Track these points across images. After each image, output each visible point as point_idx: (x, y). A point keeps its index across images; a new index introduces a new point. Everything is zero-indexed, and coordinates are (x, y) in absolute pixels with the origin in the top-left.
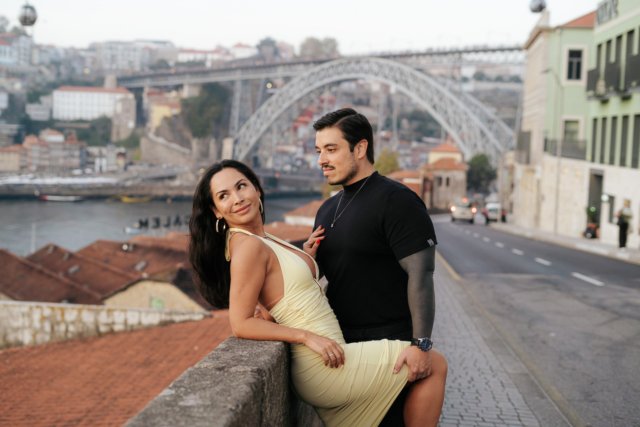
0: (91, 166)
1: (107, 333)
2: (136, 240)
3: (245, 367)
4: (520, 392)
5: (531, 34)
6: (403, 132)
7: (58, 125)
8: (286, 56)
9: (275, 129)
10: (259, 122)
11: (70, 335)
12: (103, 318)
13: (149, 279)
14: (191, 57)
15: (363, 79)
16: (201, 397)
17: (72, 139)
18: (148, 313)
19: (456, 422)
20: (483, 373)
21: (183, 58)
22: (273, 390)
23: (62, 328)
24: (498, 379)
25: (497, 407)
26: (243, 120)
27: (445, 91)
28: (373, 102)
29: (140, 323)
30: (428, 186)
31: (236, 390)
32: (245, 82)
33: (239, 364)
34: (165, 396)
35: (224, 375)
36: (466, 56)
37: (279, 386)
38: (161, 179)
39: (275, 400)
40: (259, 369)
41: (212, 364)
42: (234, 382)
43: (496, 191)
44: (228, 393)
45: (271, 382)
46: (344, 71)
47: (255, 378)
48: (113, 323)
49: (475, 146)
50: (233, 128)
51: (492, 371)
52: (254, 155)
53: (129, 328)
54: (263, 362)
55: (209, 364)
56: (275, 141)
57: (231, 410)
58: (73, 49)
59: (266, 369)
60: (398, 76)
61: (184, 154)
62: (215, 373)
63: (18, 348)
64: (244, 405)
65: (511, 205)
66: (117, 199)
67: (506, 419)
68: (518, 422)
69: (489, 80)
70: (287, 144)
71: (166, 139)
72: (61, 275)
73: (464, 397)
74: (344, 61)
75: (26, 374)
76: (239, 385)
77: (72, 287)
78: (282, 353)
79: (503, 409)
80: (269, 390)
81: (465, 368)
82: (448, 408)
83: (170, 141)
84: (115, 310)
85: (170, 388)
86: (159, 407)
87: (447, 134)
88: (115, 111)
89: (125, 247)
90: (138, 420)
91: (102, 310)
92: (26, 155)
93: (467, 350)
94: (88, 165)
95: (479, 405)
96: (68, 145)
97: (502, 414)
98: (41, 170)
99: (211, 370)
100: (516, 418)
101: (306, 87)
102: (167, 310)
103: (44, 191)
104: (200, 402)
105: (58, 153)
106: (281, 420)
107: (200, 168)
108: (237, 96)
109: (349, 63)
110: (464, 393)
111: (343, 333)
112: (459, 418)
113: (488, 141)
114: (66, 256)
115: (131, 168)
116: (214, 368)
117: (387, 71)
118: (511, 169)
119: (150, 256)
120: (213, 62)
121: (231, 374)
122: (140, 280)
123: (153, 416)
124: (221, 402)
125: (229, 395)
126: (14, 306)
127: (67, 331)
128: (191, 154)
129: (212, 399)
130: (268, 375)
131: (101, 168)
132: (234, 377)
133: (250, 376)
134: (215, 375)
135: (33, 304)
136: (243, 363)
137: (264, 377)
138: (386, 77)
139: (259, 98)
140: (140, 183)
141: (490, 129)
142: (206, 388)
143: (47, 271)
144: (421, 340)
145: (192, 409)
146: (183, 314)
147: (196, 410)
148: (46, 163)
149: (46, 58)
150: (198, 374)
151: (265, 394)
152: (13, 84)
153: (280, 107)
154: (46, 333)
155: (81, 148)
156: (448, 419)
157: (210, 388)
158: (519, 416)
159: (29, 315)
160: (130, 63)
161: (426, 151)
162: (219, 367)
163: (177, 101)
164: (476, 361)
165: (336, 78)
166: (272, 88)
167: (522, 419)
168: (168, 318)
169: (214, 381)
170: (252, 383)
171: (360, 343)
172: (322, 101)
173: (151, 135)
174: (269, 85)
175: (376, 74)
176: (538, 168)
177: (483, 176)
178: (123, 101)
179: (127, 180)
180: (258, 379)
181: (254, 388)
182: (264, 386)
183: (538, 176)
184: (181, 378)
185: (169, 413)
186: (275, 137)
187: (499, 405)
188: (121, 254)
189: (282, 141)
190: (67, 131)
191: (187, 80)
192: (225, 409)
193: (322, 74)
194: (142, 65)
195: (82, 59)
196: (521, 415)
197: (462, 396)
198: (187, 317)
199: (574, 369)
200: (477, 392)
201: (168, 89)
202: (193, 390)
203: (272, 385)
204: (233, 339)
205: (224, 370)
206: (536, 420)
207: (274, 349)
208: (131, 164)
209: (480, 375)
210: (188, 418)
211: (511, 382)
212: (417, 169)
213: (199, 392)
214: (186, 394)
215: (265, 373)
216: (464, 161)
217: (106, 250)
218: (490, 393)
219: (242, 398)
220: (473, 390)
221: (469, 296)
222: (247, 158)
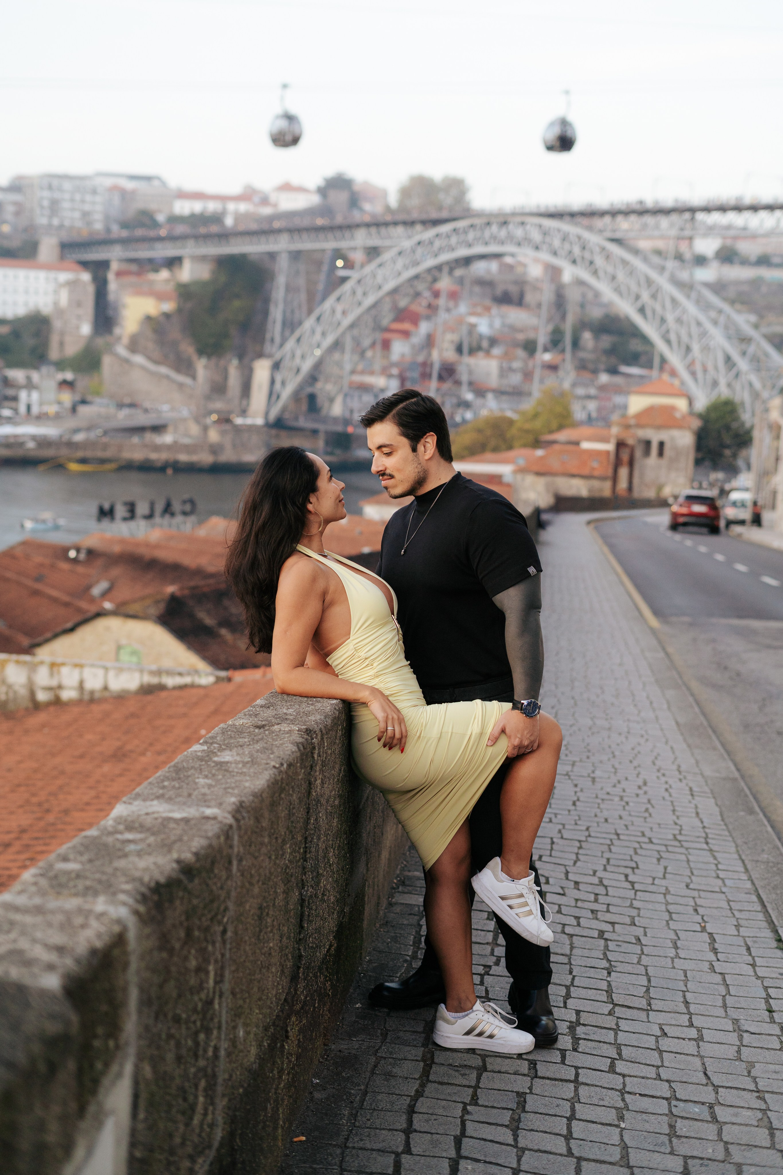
0: (13, 404)
1: (49, 704)
2: (91, 541)
3: (291, 725)
4: (717, 805)
6: (582, 354)
8: (372, 209)
9: (349, 344)
10: (319, 330)
12: (43, 677)
13: (115, 613)
14: (197, 207)
15: (513, 255)
16: (238, 754)
18: (119, 671)
19: (609, 842)
20: (664, 775)
21: (183, 208)
22: (326, 758)
24: (687, 785)
25: (676, 824)
26: (291, 325)
27: (663, 281)
28: (529, 298)
29: (106, 688)
30: (625, 455)
31: (280, 748)
32: (296, 256)
33: (283, 722)
34: (196, 751)
35: (265, 733)
36: (702, 218)
37: (333, 756)
38: (140, 430)
39: (328, 772)
40: (308, 729)
41: (249, 721)
42: (277, 740)
43: (749, 467)
44: (270, 752)
45: (324, 747)
46: (479, 240)
47: (303, 738)
48: (60, 687)
49: (715, 384)
50: (272, 340)
51: (680, 772)
52: (309, 390)
53: (86, 697)
54: (314, 721)
55: (245, 721)
56: (348, 367)
57: (274, 767)
59: (317, 730)
60: (577, 251)
61: (181, 386)
62: (254, 731)
64: (290, 765)
66: (57, 466)
67: (686, 841)
68: (705, 846)
69: (745, 262)
70: (370, 372)
71: (149, 358)
73: (627, 808)
74: (477, 221)
76: (284, 744)
78: (339, 714)
79: (685, 827)
80: (320, 756)
81: (637, 767)
83: (157, 362)
84: (63, 664)
85: (202, 744)
86: (191, 761)
87: (663, 361)
88: (56, 304)
89: (72, 554)
90: (169, 772)
91: (41, 663)
93: (647, 741)
94: (6, 403)
95: (649, 819)
97: (681, 834)
99: (249, 728)
100: (703, 840)
101: (406, 267)
102: (153, 667)
104: (238, 758)
106: (337, 802)
107: (210, 413)
108: (281, 280)
109: (488, 224)
110: (627, 803)
111: (423, 692)
113: (738, 375)
115: (83, 410)
116: (252, 725)
117: (557, 243)
118: (777, 430)
119: (116, 571)
120: (238, 217)
121: (273, 732)
122: (100, 614)
123: (186, 769)
124: (262, 759)
125: (272, 753)
128: (194, 386)
129: (251, 756)
130: (319, 737)
131: (29, 407)
132: (277, 735)
133: (296, 735)
136: (288, 722)
137: (315, 739)
138: (555, 253)
139: (321, 287)
140: (100, 438)
141: (744, 354)
142: (244, 745)
144: (525, 702)
145: (229, 765)
146: (180, 674)
147: (233, 765)
150: (233, 731)
151: (315, 760)
153: (359, 304)
157: (248, 745)
158: (706, 837)
160: (85, 215)
161: (625, 392)
162: (258, 724)
163: (170, 288)
164: (657, 757)
165: (463, 252)
166: (344, 267)
167: (710, 841)
168: (155, 680)
169: (253, 739)
170: (300, 743)
171: (444, 705)
172: (436, 294)
173: (121, 350)
174: (340, 263)
175: (537, 247)
177: (727, 440)
178: (71, 284)
179: (76, 431)
180: (306, 739)
181: (302, 748)
182: (315, 750)
184: (213, 735)
185: (203, 767)
186: (348, 359)
187: (679, 822)
188: (65, 566)
189: (361, 366)
191: (188, 250)
192: (268, 766)
193: (437, 243)
194: (108, 220)
196: (710, 836)
197: (624, 807)
198: (187, 680)
200: (649, 801)
201: (153, 265)
202: (229, 747)
203: (325, 752)
204: (275, 694)
205: (264, 728)
206: (734, 845)
207: (329, 708)
208: (84, 402)
209: (658, 778)
210: (226, 773)
211: (706, 789)
212: (608, 425)
213: (236, 749)
214: (221, 750)
215: (316, 734)
216: (691, 413)
217: (38, 559)
218: (669, 803)
219: (288, 757)
220: (643, 799)
221: (667, 654)
222: (296, 396)
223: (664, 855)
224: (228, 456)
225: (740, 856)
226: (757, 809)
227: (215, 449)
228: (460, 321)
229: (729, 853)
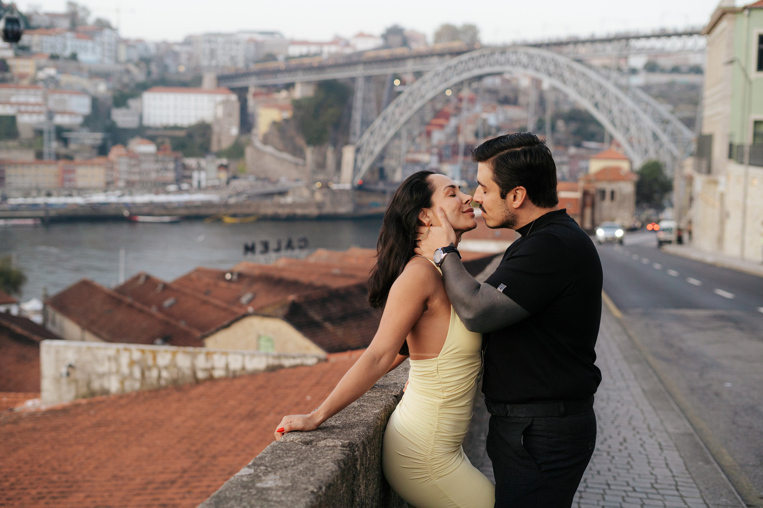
0: (188, 180)
1: (205, 380)
2: (241, 268)
3: (335, 440)
4: (681, 457)
5: (712, 16)
6: (558, 136)
7: (149, 133)
8: (417, 47)
9: (404, 134)
10: (385, 126)
11: (163, 382)
12: (201, 362)
13: (255, 314)
14: (304, 50)
15: (510, 72)
16: (281, 478)
17: (165, 149)
18: (253, 356)
19: (602, 492)
20: (638, 433)
21: (294, 51)
22: (369, 464)
23: (154, 373)
24: (656, 440)
25: (652, 474)
26: (366, 123)
27: (609, 86)
28: (522, 100)
29: (243, 369)
30: (589, 200)
31: (321, 468)
32: (368, 79)
33: (329, 437)
34: (242, 476)
35: (310, 451)
36: (634, 43)
38: (270, 195)
39: (372, 475)
40: (351, 443)
41: (299, 437)
42: (320, 459)
43: (671, 205)
44: (311, 473)
45: (367, 456)
46: (487, 64)
47: (344, 454)
48: (213, 368)
49: (646, 151)
50: (354, 134)
51: (650, 430)
52: (379, 165)
53: (231, 374)
54: (357, 434)
55: (296, 437)
56: (404, 149)
57: (312, 492)
58: (165, 43)
59: (359, 442)
60: (552, 68)
61: (297, 165)
62: (301, 449)
63: (104, 397)
64: (329, 487)
65: (690, 222)
66: (217, 219)
67: (662, 489)
68: (676, 493)
69: (663, 71)
70: (418, 151)
71: (276, 148)
72: (154, 310)
73: (614, 461)
74: (486, 52)
75: (112, 428)
76: (326, 462)
77: (167, 324)
78: (381, 422)
79: (659, 477)
80: (363, 465)
81: (617, 427)
82: (593, 475)
83: (280, 150)
84: (215, 353)
85: (249, 467)
86: (234, 489)
87: (612, 138)
88: (215, 116)
89: (228, 276)
91: (200, 353)
92: (112, 168)
93: (622, 405)
94: (185, 180)
95: (631, 471)
96: (160, 157)
97: (656, 483)
98: (130, 186)
99: (298, 444)
100: (674, 487)
101: (440, 83)
102: (275, 353)
103: (134, 211)
104: (280, 483)
105: (149, 166)
107: (316, 182)
108: (359, 95)
109: (492, 53)
110: (613, 457)
112: (606, 487)
113: (661, 145)
114: (160, 288)
115: (235, 183)
116: (301, 442)
117: (538, 63)
118: (690, 180)
119: (257, 287)
120: (331, 55)
121: (318, 449)
122: (246, 315)
123: (227, 499)
124: (303, 483)
125: (312, 476)
126: (98, 348)
127: (159, 377)
128: (304, 165)
129: (293, 480)
130: (361, 450)
131: (199, 183)
132: (321, 452)
133: (339, 452)
134: (301, 450)
135: (121, 346)
136: (334, 436)
137: (357, 452)
138: (537, 70)
139: (385, 98)
140: (245, 200)
141: (665, 131)
142: (288, 466)
143: (138, 305)
145: (269, 492)
146: (294, 358)
147: (274, 492)
148: (136, 178)
149: (135, 55)
150: (282, 449)
151: (357, 470)
152: (96, 85)
153: (410, 108)
154: (135, 379)
155: (176, 160)
156: (593, 488)
157: (293, 466)
158: (676, 485)
159: (116, 359)
160: (233, 58)
161: (586, 158)
162: (306, 440)
163: (288, 103)
164: (631, 418)
165: (477, 72)
166: (401, 84)
167: (680, 488)
168: (276, 362)
169: (299, 458)
170: (341, 460)
172: (460, 100)
173: (257, 143)
174: (397, 82)
175: (525, 67)
176: (722, 179)
177: (656, 187)
178: (225, 103)
179: (230, 196)
180: (348, 455)
181: (343, 466)
182: (357, 462)
183: (721, 188)
184: (263, 454)
185: (244, 496)
186: (404, 144)
187: (654, 472)
188: (223, 284)
189: (413, 148)
190: (159, 140)
191: (299, 78)
192: (306, 491)
193: (461, 67)
194: (247, 61)
195: (176, 55)
196: (679, 484)
197: (611, 461)
198: (298, 361)
199: (750, 428)
200: (630, 455)
201: (277, 88)
202: (273, 468)
203: (367, 460)
205: (311, 444)
206: (697, 490)
207: (372, 418)
208: (235, 177)
209: (634, 435)
210: (264, 503)
211: (671, 444)
212: (576, 180)
213: (280, 471)
214: (266, 474)
215: (358, 448)
216: (632, 171)
217: (206, 280)
218: (644, 457)
219: (327, 478)
220: (625, 453)
221: (630, 337)
222: (371, 169)
223: (646, 501)
224: (328, 209)
225: (704, 500)
226: (711, 459)
227: (319, 205)
228: (476, 117)
229: (695, 498)
